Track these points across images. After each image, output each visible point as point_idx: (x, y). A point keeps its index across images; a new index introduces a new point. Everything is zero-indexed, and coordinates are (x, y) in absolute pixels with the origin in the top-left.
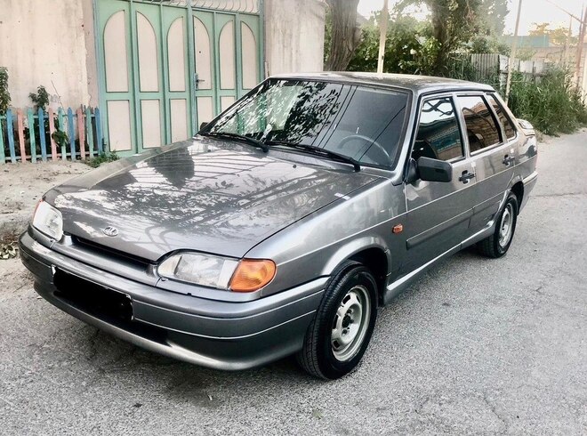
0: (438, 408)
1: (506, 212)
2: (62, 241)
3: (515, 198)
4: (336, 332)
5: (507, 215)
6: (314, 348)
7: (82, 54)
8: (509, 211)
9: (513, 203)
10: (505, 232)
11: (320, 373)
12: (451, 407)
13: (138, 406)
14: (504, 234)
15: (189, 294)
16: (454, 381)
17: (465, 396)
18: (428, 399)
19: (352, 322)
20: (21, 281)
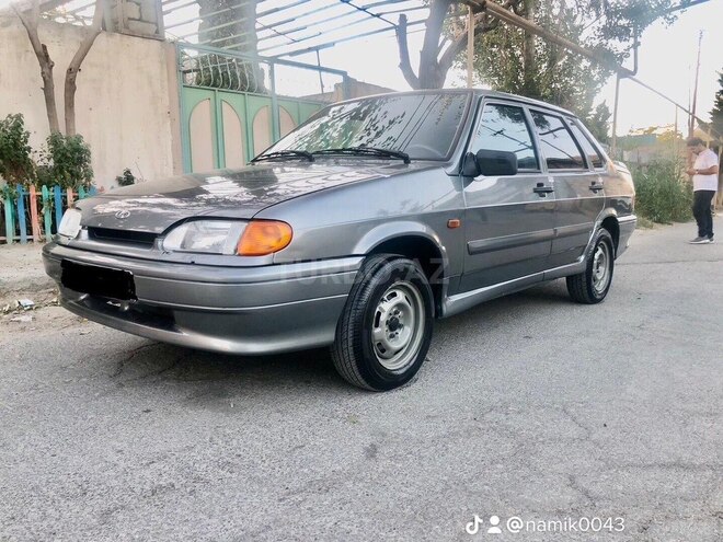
0: (503, 417)
1: (600, 251)
2: (78, 237)
3: (609, 236)
4: (380, 332)
5: (601, 255)
6: (350, 344)
7: (168, 140)
8: (603, 249)
9: (607, 240)
10: (601, 274)
11: (362, 381)
12: (520, 417)
13: (148, 411)
14: (599, 278)
15: (193, 263)
16: (527, 395)
17: (538, 407)
18: (491, 410)
19: (401, 326)
20: (69, 322)
